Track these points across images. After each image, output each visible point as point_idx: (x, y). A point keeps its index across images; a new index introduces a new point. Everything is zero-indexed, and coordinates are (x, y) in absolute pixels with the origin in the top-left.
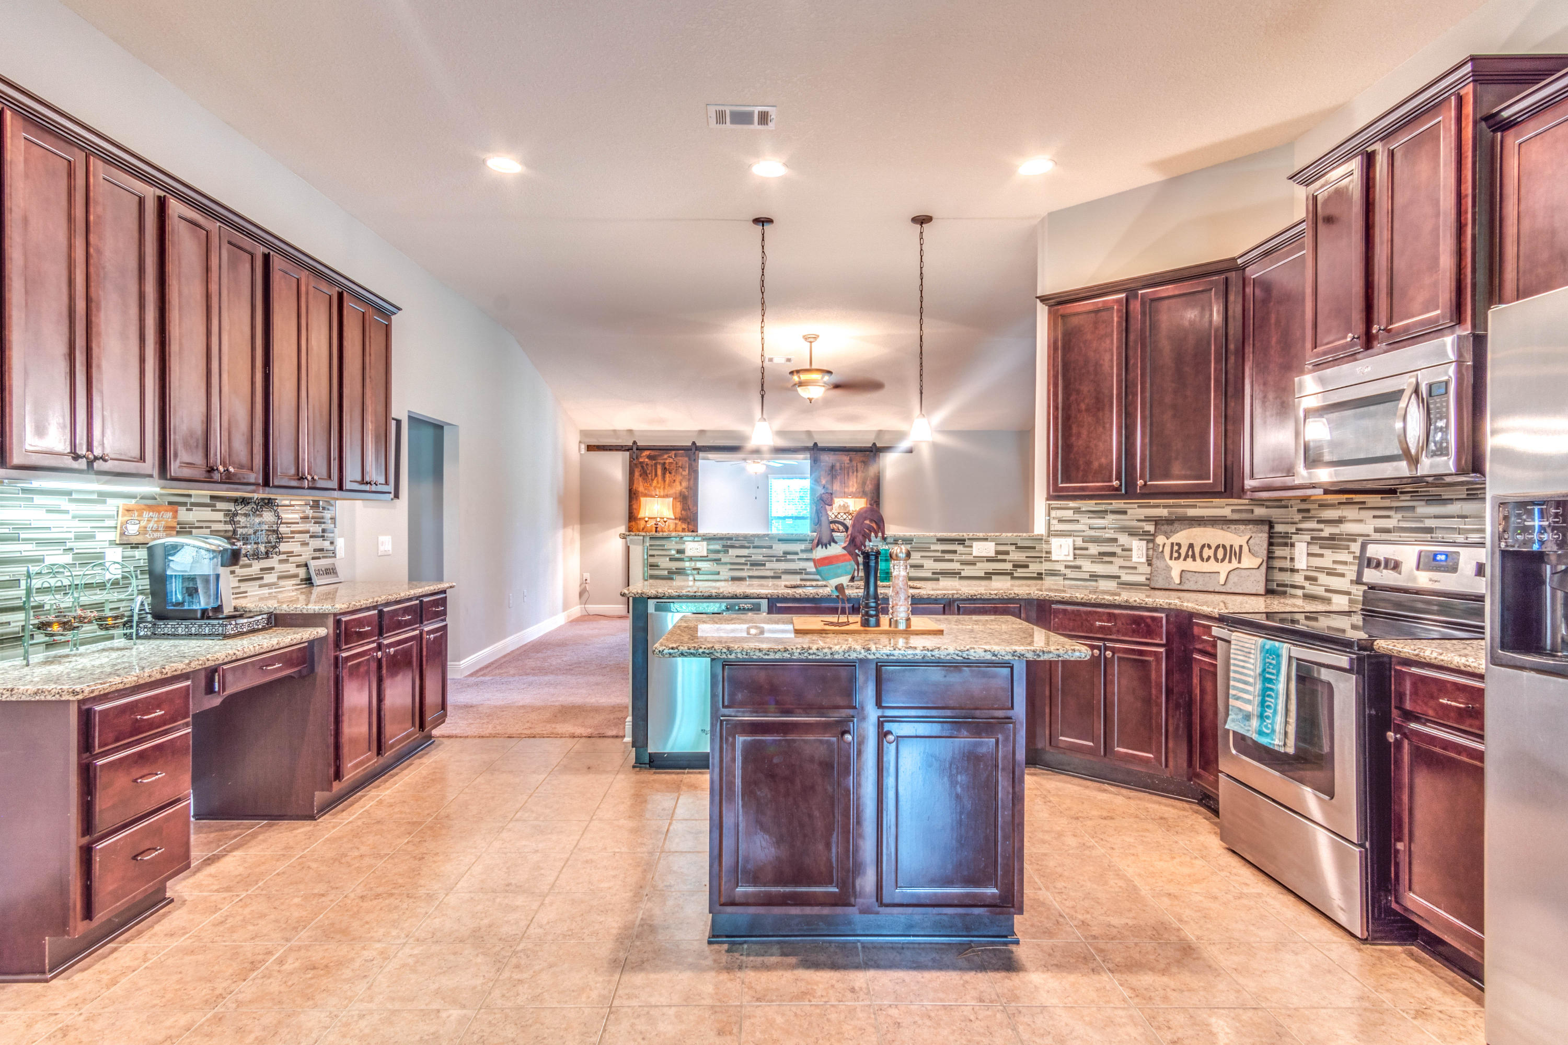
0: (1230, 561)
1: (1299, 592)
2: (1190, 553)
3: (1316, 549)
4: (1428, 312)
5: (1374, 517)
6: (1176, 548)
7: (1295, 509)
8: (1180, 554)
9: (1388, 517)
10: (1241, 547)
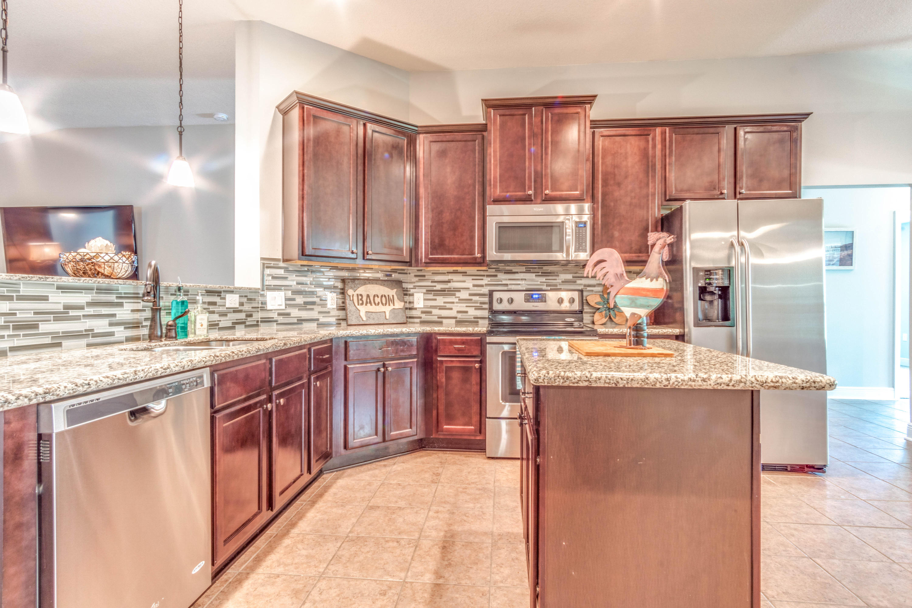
0: (389, 305)
1: (418, 320)
2: (368, 301)
3: (431, 296)
4: (571, 191)
5: (473, 279)
6: (360, 297)
7: (412, 275)
8: (363, 302)
9: (482, 279)
10: (393, 296)
